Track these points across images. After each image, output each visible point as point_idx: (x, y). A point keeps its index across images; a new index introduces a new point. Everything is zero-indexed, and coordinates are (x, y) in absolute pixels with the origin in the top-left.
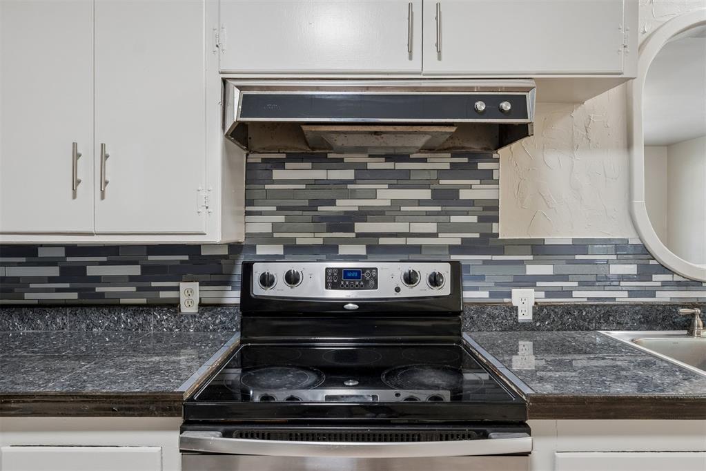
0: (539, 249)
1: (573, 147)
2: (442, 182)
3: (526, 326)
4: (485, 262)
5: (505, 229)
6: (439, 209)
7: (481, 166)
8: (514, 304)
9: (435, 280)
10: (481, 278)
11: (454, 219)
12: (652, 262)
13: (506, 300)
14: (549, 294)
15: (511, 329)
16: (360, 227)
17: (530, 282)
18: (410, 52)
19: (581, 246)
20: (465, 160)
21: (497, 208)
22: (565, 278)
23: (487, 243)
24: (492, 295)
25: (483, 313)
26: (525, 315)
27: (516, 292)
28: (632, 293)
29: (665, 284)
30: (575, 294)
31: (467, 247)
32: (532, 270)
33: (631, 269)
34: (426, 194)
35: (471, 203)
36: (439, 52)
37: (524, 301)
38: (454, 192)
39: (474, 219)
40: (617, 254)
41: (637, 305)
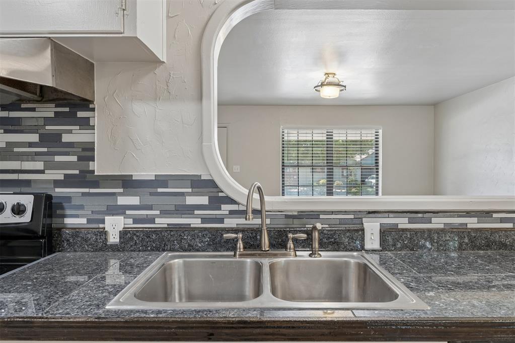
0: (128, 183)
1: (156, 98)
2: (47, 127)
3: (115, 248)
4: (84, 194)
5: (98, 167)
6: (45, 150)
7: (80, 114)
8: (106, 229)
9: (18, 210)
10: (81, 207)
11: (58, 158)
12: (221, 194)
13: (101, 226)
14: (136, 221)
15: (101, 250)
17: (120, 210)
19: (162, 181)
20: (67, 109)
21: (93, 150)
22: (150, 208)
23: (86, 179)
24: (89, 221)
25: (78, 236)
26: (114, 238)
27: (108, 219)
28: (204, 220)
29: (232, 213)
30: (157, 220)
31: (69, 181)
32: (122, 201)
33: (204, 200)
34: (34, 138)
35: (71, 145)
37: (114, 226)
38: (58, 136)
39: (74, 158)
40: (192, 187)
41: (205, 229)
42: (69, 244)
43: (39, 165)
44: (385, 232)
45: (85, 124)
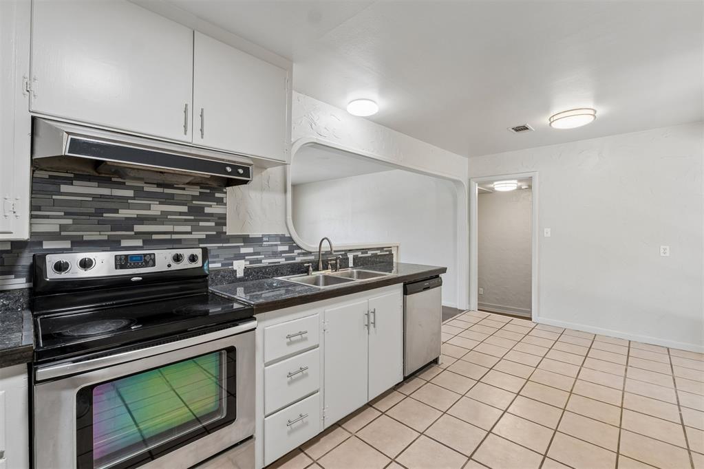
0: (246, 240)
1: (262, 190)
2: (194, 202)
3: (241, 280)
4: (219, 247)
5: (230, 230)
6: (192, 218)
7: (217, 195)
8: (235, 269)
9: (193, 259)
10: (217, 256)
11: (201, 224)
12: (294, 245)
13: (230, 267)
14: (252, 262)
15: (233, 282)
16: (138, 228)
17: (242, 257)
18: (186, 131)
19: (265, 238)
20: (208, 191)
21: (225, 218)
22: (258, 254)
23: (220, 237)
24: (223, 265)
25: (218, 275)
26: (240, 274)
27: (235, 262)
28: (287, 259)
29: (299, 254)
30: (263, 261)
31: (209, 239)
32: (243, 250)
33: (286, 248)
34: (184, 209)
35: (211, 215)
36: (202, 134)
37: (239, 267)
38: (202, 208)
39: (213, 224)
40: (280, 241)
41: (288, 264)
42: (213, 281)
43: (188, 229)
44: (355, 258)
45: (220, 201)
